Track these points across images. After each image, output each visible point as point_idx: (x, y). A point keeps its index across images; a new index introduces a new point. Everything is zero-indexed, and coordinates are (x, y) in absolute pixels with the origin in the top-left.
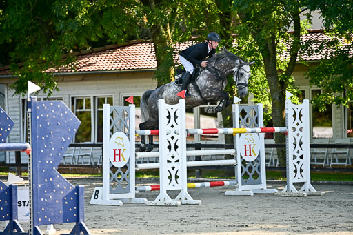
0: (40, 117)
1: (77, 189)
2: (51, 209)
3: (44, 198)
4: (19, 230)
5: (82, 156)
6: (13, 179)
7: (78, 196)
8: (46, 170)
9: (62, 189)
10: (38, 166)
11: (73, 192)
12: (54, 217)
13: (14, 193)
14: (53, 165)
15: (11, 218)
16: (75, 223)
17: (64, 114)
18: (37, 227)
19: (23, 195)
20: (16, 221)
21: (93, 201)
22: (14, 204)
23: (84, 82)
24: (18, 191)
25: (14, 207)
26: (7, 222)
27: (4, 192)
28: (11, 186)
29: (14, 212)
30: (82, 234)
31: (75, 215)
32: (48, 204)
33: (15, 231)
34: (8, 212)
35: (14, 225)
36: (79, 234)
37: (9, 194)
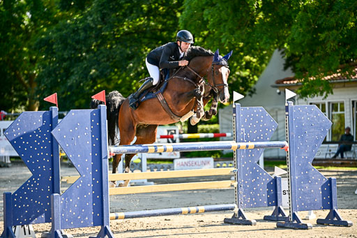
0: (296, 118)
1: (330, 180)
2: (307, 198)
3: (302, 188)
4: (283, 215)
6: (279, 171)
7: (331, 187)
8: (303, 165)
9: (317, 181)
10: (295, 161)
11: (326, 183)
12: (311, 204)
13: (278, 183)
14: (308, 160)
15: (276, 204)
16: (329, 211)
17: (317, 116)
18: (296, 213)
19: (284, 185)
20: (281, 207)
22: (278, 193)
24: (282, 182)
25: (278, 196)
26: (274, 207)
27: (270, 182)
28: (275, 177)
29: (279, 200)
30: (336, 219)
31: (328, 204)
32: (304, 193)
33: (281, 215)
34: (274, 199)
35: (279, 211)
36: (333, 220)
37: (274, 184)
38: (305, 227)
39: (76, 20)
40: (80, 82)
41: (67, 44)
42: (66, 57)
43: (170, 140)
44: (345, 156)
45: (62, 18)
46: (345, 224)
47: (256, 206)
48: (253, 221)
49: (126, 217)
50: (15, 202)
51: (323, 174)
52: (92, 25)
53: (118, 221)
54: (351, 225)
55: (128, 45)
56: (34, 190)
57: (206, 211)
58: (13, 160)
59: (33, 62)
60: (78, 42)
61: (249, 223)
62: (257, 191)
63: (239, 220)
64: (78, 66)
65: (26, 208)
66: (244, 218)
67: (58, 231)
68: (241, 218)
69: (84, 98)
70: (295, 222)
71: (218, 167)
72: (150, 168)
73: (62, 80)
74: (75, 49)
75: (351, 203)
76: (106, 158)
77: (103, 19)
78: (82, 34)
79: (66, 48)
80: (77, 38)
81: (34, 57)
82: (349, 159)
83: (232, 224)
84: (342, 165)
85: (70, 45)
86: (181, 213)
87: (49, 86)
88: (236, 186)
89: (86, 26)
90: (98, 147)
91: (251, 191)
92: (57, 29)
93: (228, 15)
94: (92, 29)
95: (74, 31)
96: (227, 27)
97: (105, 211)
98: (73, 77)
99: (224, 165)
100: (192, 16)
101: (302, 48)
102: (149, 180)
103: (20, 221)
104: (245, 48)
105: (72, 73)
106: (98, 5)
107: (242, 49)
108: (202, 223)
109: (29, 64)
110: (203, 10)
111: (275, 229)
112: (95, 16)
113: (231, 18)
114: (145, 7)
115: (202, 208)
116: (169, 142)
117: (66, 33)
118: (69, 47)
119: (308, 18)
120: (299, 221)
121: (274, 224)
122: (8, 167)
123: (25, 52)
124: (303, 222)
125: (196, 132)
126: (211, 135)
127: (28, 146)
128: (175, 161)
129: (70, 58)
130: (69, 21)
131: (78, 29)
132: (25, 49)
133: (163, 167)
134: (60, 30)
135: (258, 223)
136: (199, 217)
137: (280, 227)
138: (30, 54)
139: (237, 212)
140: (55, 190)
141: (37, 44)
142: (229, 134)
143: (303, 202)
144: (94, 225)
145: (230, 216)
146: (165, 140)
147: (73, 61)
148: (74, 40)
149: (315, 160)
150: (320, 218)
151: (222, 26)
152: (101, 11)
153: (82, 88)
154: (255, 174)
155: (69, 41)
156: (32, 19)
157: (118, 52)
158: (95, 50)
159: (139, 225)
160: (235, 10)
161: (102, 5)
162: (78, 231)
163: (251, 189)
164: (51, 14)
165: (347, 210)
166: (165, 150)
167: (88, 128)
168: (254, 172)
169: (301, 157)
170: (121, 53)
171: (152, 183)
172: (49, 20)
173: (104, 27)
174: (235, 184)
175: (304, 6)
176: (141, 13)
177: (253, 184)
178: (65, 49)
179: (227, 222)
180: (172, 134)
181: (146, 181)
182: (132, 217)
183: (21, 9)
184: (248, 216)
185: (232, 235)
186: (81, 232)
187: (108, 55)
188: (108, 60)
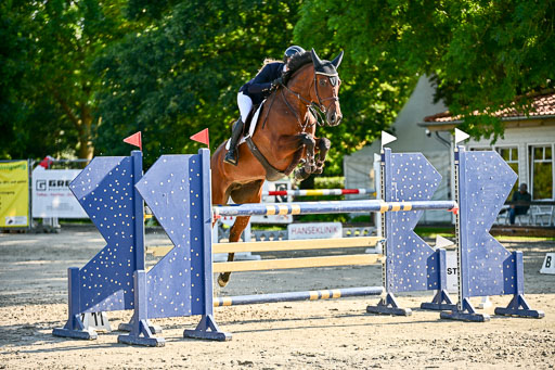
0: (469, 169)
1: (514, 254)
2: (483, 279)
3: (476, 264)
4: (449, 302)
5: (541, 216)
6: (442, 242)
7: (515, 263)
8: (478, 233)
9: (496, 255)
10: (467, 228)
11: (509, 258)
12: (488, 287)
13: (441, 258)
14: (485, 226)
15: (439, 287)
16: (512, 296)
17: (497, 165)
18: (467, 299)
19: (451, 260)
20: (445, 291)
21: (544, 270)
22: (442, 271)
23: (543, 128)
24: (447, 256)
25: (442, 275)
26: (436, 291)
27: (431, 257)
28: (438, 251)
29: (442, 281)
30: (521, 308)
31: (511, 287)
32: (479, 273)
33: (444, 302)
34: (436, 280)
35: (443, 296)
36: (517, 309)
37: (436, 259)
38: (480, 319)
39: (149, 33)
40: (155, 118)
41: (138, 66)
42: (136, 83)
43: (279, 197)
44: (517, 220)
45: (129, 30)
46: (535, 315)
47: (410, 289)
48: (408, 310)
49: (234, 303)
50: (83, 282)
51: (504, 245)
52: (172, 40)
53: (221, 308)
54: (543, 316)
55: (221, 67)
56: (110, 265)
57: (342, 296)
58: (64, 223)
59: (87, 90)
60: (152, 63)
61: (401, 313)
62: (413, 269)
63: (387, 308)
64: (151, 96)
65: (99, 289)
66: (394, 305)
67: (143, 321)
68: (390, 306)
69: (159, 140)
70: (466, 312)
71: (349, 236)
72: (256, 237)
73: (128, 114)
74: (148, 73)
75: (536, 286)
76: (209, 221)
77: (186, 31)
78: (158, 53)
79: (136, 70)
80: (151, 57)
81: (88, 83)
82: (524, 226)
83: (377, 314)
84: (515, 233)
85: (142, 67)
86: (308, 298)
87: (111, 124)
88: (384, 261)
89: (162, 41)
90: (198, 207)
91: (405, 268)
92: (122, 45)
93: (363, 26)
94: (171, 45)
95: (147, 48)
96: (359, 42)
97: (207, 294)
98: (145, 112)
99: (357, 233)
100: (311, 26)
101: (464, 71)
102: (253, 253)
103: (90, 306)
104: (382, 73)
105: (144, 106)
106: (180, 13)
107: (377, 74)
108: (335, 312)
109: (81, 92)
110: (327, 19)
111: (438, 321)
112: (176, 28)
113: (365, 29)
114: (243, 16)
115: (337, 292)
116: (277, 201)
117: (137, 51)
118: (139, 70)
119: (473, 32)
120: (471, 311)
121: (437, 315)
122: (56, 232)
123: (76, 76)
124: (477, 312)
125: (312, 188)
126: (338, 192)
127: (101, 205)
128: (290, 227)
129: (140, 85)
130: (139, 35)
131: (152, 45)
132: (76, 72)
133: (272, 235)
134: (126, 46)
135: (414, 313)
136: (331, 304)
137: (444, 318)
138: (83, 78)
139: (385, 298)
140: (138, 265)
141: (95, 66)
142: (362, 191)
143: (477, 284)
144: (193, 314)
145: (374, 302)
146: (273, 198)
147: (144, 88)
148: (147, 61)
149: (494, 226)
150: (499, 306)
151: (352, 40)
152: (184, 21)
153: (157, 127)
154: (410, 246)
155: (140, 61)
156: (85, 32)
157: (207, 77)
158: (175, 74)
159: (250, 314)
160: (373, 18)
161: (186, 13)
162: (167, 322)
163: (405, 266)
164: (113, 25)
165: (534, 296)
166: (277, 213)
167: (186, 180)
168: (409, 243)
169: (475, 223)
170: (210, 78)
171: (258, 257)
172: (110, 33)
173: (189, 42)
174: (383, 259)
175: (468, 15)
176: (239, 23)
177: (407, 260)
178: (133, 72)
179: (371, 311)
180: (282, 189)
181: (249, 254)
182: (243, 303)
183: (71, 18)
184: (401, 303)
185: (379, 329)
186: (171, 324)
187: (193, 82)
188: (193, 88)
